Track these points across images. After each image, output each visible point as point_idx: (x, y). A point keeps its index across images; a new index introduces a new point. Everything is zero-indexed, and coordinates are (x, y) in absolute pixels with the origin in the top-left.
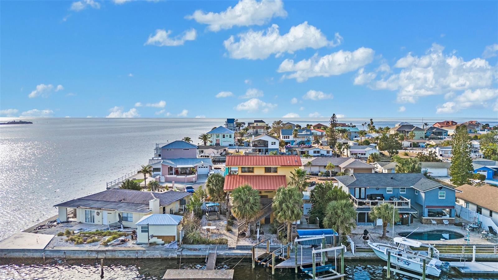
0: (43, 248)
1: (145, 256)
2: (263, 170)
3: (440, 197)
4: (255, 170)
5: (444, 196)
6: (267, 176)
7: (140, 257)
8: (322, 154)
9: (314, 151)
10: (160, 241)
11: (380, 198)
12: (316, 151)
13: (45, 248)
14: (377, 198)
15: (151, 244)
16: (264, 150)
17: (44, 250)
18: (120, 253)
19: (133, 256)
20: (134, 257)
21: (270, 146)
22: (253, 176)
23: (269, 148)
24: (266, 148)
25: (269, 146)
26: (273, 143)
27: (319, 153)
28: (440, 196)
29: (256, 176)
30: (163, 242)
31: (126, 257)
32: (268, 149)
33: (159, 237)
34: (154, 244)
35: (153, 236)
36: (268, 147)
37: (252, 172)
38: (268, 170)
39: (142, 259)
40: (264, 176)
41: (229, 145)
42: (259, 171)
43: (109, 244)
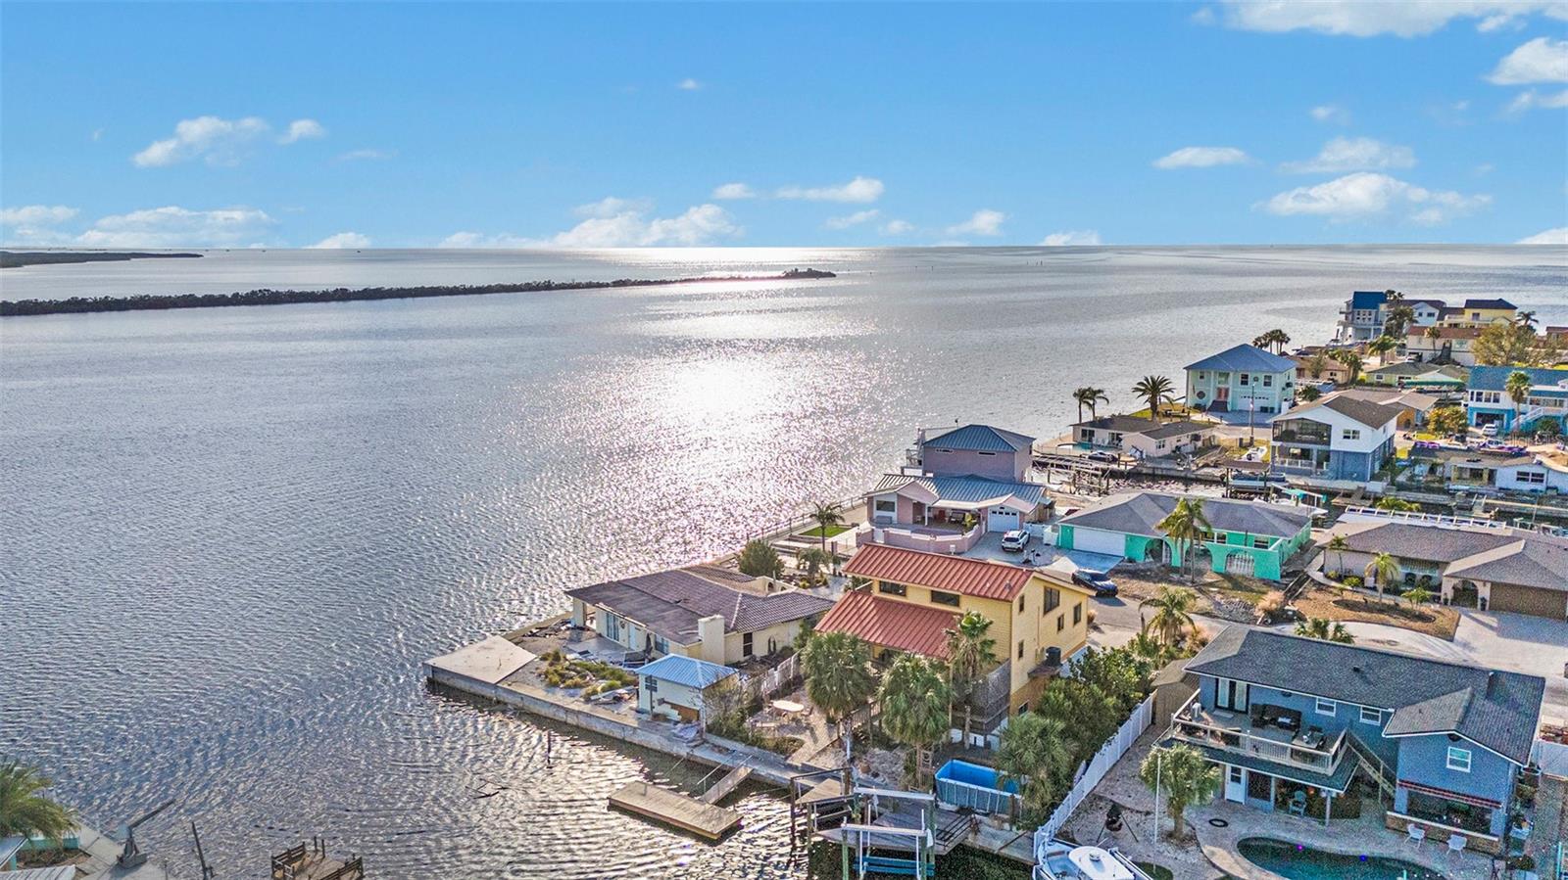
0: (494, 682)
1: (636, 740)
2: (928, 596)
3: (1450, 764)
4: (909, 592)
5: (1465, 765)
6: (936, 610)
7: (629, 740)
8: (1551, 485)
9: (1519, 473)
10: (674, 715)
11: (1288, 721)
12: (1528, 474)
13: (498, 682)
14: (1280, 720)
15: (656, 716)
16: (1315, 452)
17: (495, 686)
18: (599, 722)
19: (618, 734)
20: (619, 737)
21: (1337, 444)
22: (904, 604)
23: (1332, 448)
24: (1324, 447)
25: (1332, 442)
26: (1351, 435)
27: (1542, 481)
28: (1452, 762)
29: (910, 606)
30: (680, 717)
31: (607, 733)
32: (1329, 452)
33: (674, 706)
34: (665, 718)
35: (662, 702)
36: (1328, 443)
37: (904, 595)
38: (936, 597)
39: (631, 743)
40: (929, 610)
41: (1262, 408)
42: (919, 597)
43: (593, 698)
